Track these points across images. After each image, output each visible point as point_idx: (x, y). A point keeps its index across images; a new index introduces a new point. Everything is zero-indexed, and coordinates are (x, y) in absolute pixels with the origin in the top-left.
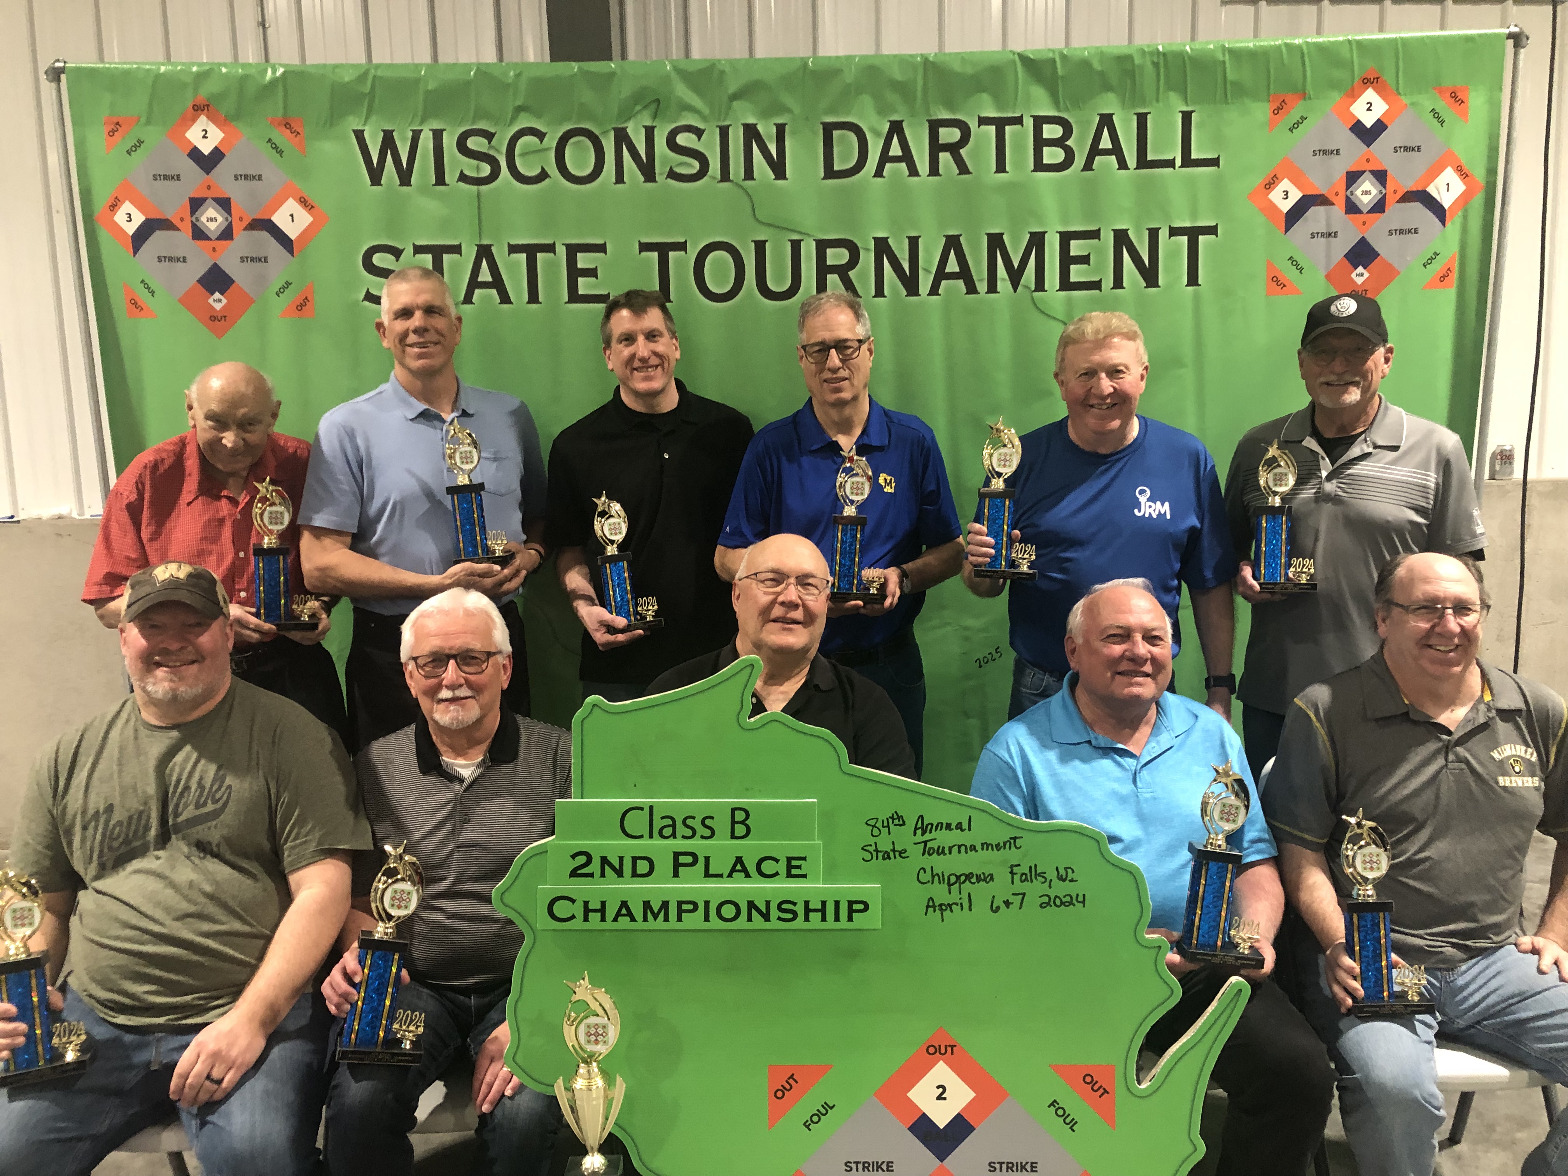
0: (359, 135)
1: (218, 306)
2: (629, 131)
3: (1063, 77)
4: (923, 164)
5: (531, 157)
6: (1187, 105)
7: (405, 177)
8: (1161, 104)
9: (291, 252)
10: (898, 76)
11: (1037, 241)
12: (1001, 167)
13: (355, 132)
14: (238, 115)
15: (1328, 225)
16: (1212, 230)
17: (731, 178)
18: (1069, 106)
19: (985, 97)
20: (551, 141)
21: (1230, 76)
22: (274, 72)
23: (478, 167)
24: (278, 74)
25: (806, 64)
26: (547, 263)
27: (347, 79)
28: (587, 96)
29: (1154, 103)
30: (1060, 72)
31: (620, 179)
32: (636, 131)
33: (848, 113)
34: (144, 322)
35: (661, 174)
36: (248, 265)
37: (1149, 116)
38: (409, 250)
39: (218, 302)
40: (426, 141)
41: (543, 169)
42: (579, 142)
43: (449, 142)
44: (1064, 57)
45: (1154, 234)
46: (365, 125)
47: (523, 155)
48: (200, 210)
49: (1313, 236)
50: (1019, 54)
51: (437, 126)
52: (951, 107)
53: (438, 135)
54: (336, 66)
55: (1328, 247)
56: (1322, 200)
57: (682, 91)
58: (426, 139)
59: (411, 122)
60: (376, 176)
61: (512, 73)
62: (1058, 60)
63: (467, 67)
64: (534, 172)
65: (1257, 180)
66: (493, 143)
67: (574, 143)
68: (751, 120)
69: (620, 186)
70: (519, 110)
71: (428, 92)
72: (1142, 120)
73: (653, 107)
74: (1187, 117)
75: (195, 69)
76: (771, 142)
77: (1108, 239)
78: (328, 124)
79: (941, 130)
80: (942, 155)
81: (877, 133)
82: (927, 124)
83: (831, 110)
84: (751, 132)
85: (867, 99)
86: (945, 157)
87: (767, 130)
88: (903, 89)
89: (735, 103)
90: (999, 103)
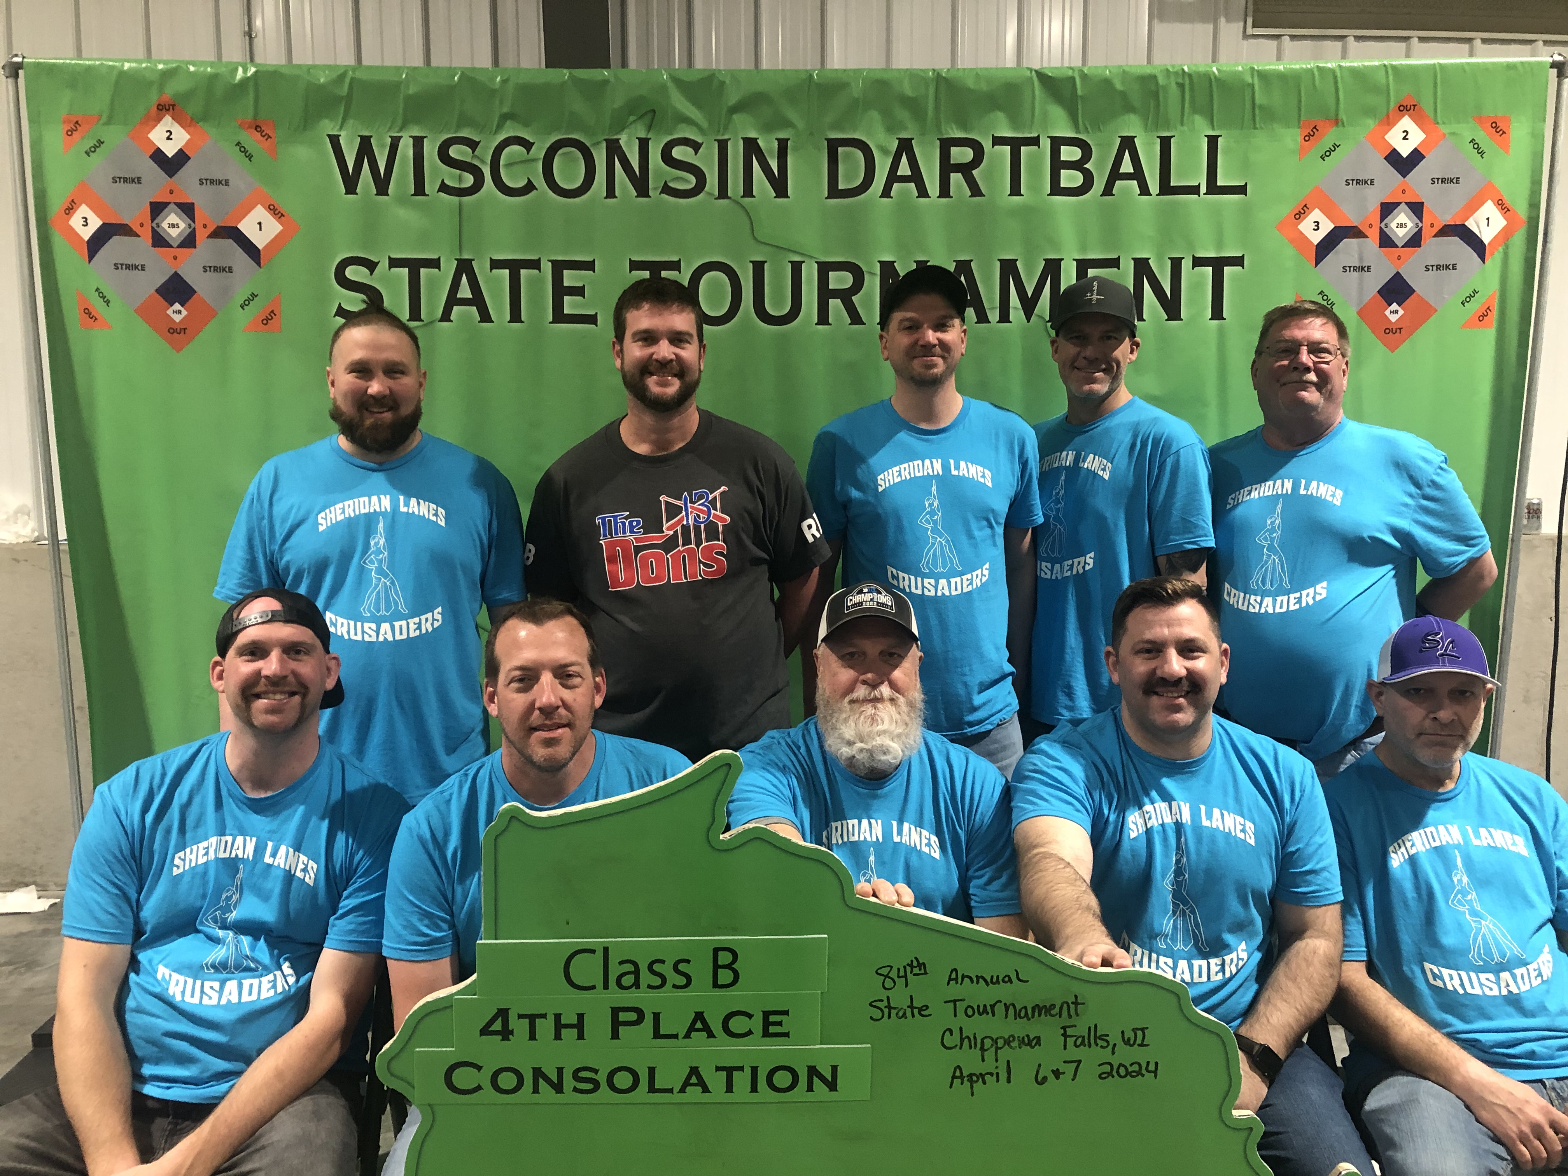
0: (335, 141)
1: (177, 318)
2: (622, 142)
3: (1082, 97)
4: (933, 186)
5: (516, 168)
6: (1213, 129)
7: (382, 186)
8: (1185, 128)
9: (258, 262)
10: (908, 91)
11: (1053, 268)
12: (1015, 190)
13: (330, 137)
14: (205, 117)
15: (1361, 258)
16: (1238, 261)
17: (729, 195)
18: (1088, 127)
19: (1000, 116)
20: (539, 152)
21: (1259, 100)
22: (245, 71)
23: (460, 176)
24: (249, 74)
25: (811, 76)
26: (531, 281)
27: (322, 80)
29: (1179, 126)
30: (1079, 91)
31: (611, 193)
32: (629, 142)
33: (855, 130)
34: (98, 333)
35: (655, 188)
36: (211, 275)
37: (1173, 140)
38: (384, 263)
39: (177, 313)
40: (406, 148)
41: (529, 180)
42: (569, 153)
43: (430, 151)
44: (1083, 76)
45: (1176, 264)
46: (341, 128)
47: (509, 165)
48: (160, 216)
49: (1344, 269)
50: (1036, 71)
51: (418, 132)
52: (964, 127)
53: (418, 142)
54: (313, 67)
55: (1361, 283)
56: (1355, 232)
57: (680, 103)
58: (407, 146)
59: (391, 126)
60: (351, 185)
61: (499, 78)
62: (1077, 80)
63: (451, 71)
64: (521, 183)
65: (1285, 210)
66: (476, 153)
67: (564, 154)
68: (752, 134)
69: (610, 201)
70: (506, 117)
71: (408, 97)
72: (1166, 143)
73: (648, 118)
74: (1213, 142)
75: (161, 66)
76: (772, 157)
77: (1128, 268)
78: (302, 127)
79: (954, 150)
80: (953, 176)
81: (884, 151)
82: (938, 142)
83: (837, 126)
84: (751, 147)
85: (875, 115)
86: (956, 178)
87: (768, 144)
88: (913, 105)
89: (735, 117)
90: (1015, 123)
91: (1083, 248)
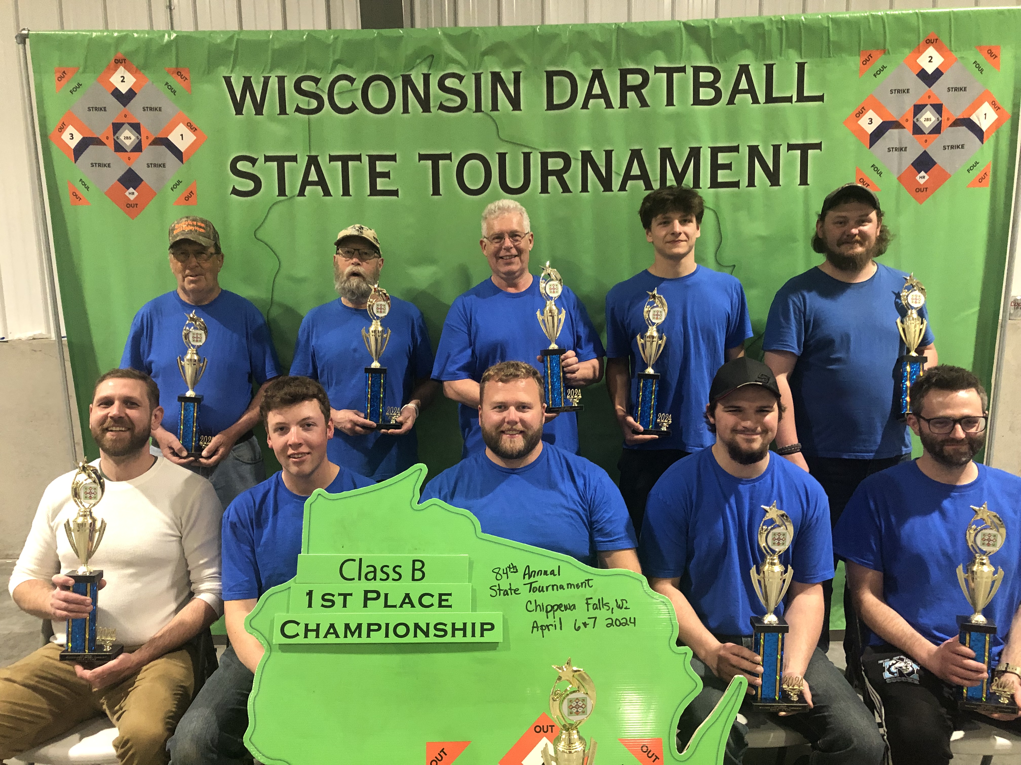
0: (228, 80)
1: (132, 197)
2: (412, 77)
3: (714, 39)
4: (616, 100)
5: (345, 95)
6: (801, 58)
7: (259, 109)
8: (783, 58)
9: (181, 160)
10: (599, 39)
11: (695, 153)
12: (670, 102)
13: (224, 77)
14: (146, 66)
15: (900, 142)
16: (818, 146)
17: (483, 109)
18: (718, 59)
19: (660, 54)
20: (359, 84)
21: (832, 39)
22: (169, 36)
23: (309, 101)
24: (172, 38)
25: (535, 30)
26: (356, 168)
27: (219, 41)
28: (384, 53)
29: (778, 57)
30: (712, 36)
31: (406, 110)
32: (417, 77)
33: (564, 65)
34: (82, 209)
35: (434, 106)
36: (153, 170)
37: (774, 66)
38: (262, 159)
39: (132, 194)
40: (273, 84)
41: (353, 103)
42: (378, 84)
43: (289, 85)
44: (715, 25)
45: (777, 149)
46: (232, 71)
47: (340, 93)
48: (119, 132)
49: (889, 150)
50: (683, 23)
51: (280, 73)
52: (636, 61)
53: (281, 80)
54: (212, 32)
55: (900, 158)
56: (896, 125)
57: (449, 49)
58: (274, 83)
59: (264, 70)
60: (239, 109)
61: (332, 37)
62: (711, 28)
63: (301, 33)
64: (348, 105)
65: (849, 111)
66: (318, 86)
67: (375, 85)
68: (497, 70)
69: (406, 115)
70: (337, 62)
71: (274, 51)
72: (769, 68)
73: (428, 61)
74: (801, 67)
75: (116, 34)
76: (510, 84)
77: (745, 152)
78: (206, 72)
79: (629, 76)
80: (629, 94)
81: (583, 78)
82: (619, 72)
83: (552, 63)
84: (496, 78)
85: (577, 55)
86: (631, 95)
87: (507, 76)
88: (602, 48)
89: (486, 58)
90: (669, 57)
91: (715, 139)
